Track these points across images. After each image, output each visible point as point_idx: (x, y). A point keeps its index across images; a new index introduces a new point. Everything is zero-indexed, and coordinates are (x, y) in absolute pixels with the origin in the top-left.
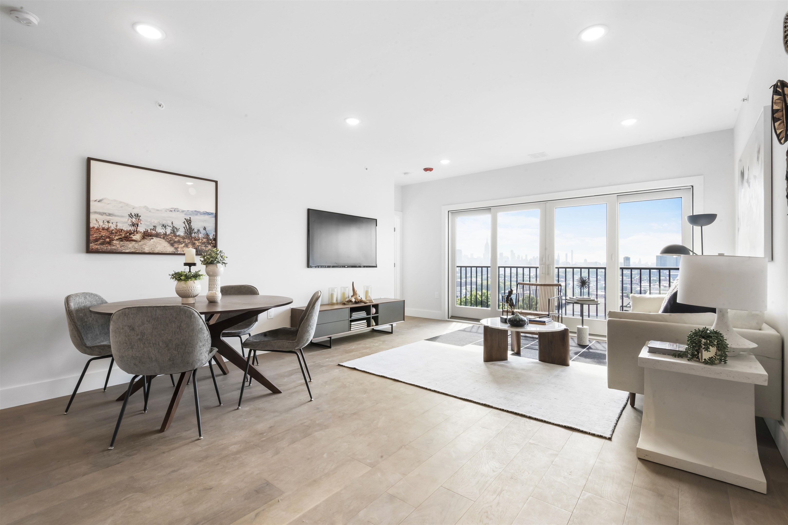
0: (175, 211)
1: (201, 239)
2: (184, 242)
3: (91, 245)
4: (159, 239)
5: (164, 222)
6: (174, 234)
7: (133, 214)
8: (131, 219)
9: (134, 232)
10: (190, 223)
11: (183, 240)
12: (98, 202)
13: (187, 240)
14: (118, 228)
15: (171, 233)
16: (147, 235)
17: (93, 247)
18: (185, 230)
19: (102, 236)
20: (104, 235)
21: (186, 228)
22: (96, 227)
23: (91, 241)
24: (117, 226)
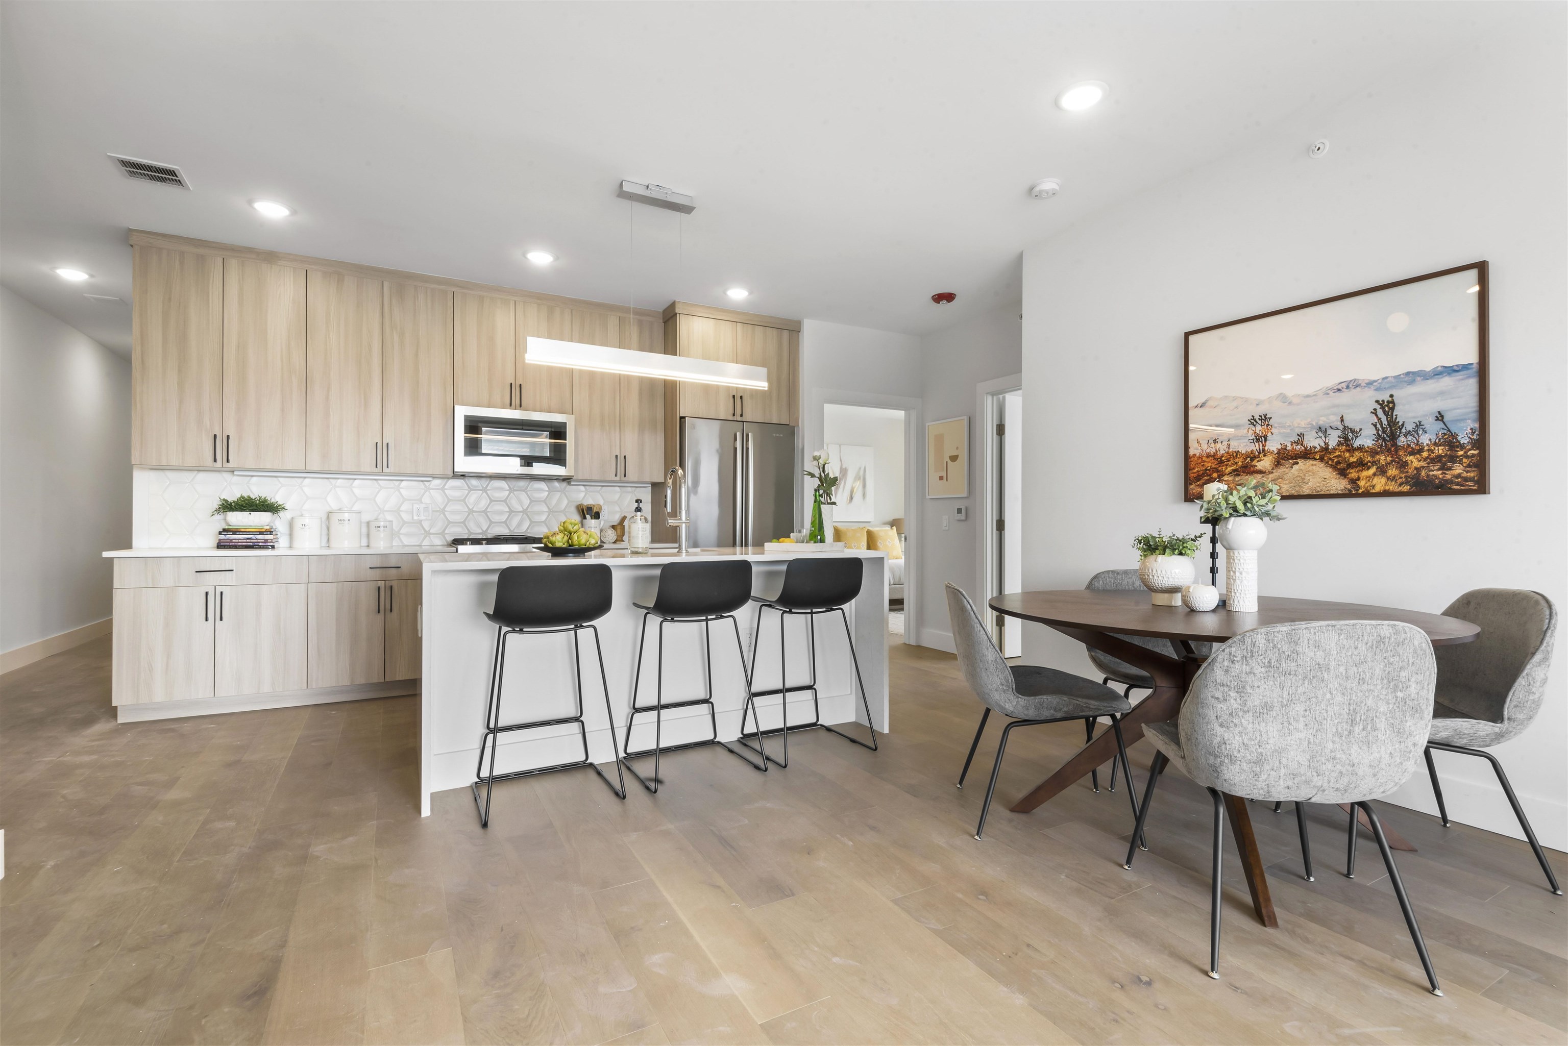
0: (1348, 387)
1: (1426, 448)
2: (1374, 463)
3: (1190, 487)
4: (1311, 462)
5: (1323, 421)
6: (1348, 445)
7: (1257, 417)
8: (1254, 429)
9: (1259, 453)
10: (1393, 409)
11: (1373, 457)
12: (1201, 407)
13: (1383, 458)
14: (1231, 450)
15: (1340, 444)
16: (1284, 457)
17: (1194, 491)
18: (1377, 430)
19: (1206, 470)
20: (1209, 468)
21: (1378, 426)
22: (1198, 455)
23: (1191, 481)
24: (1229, 445)
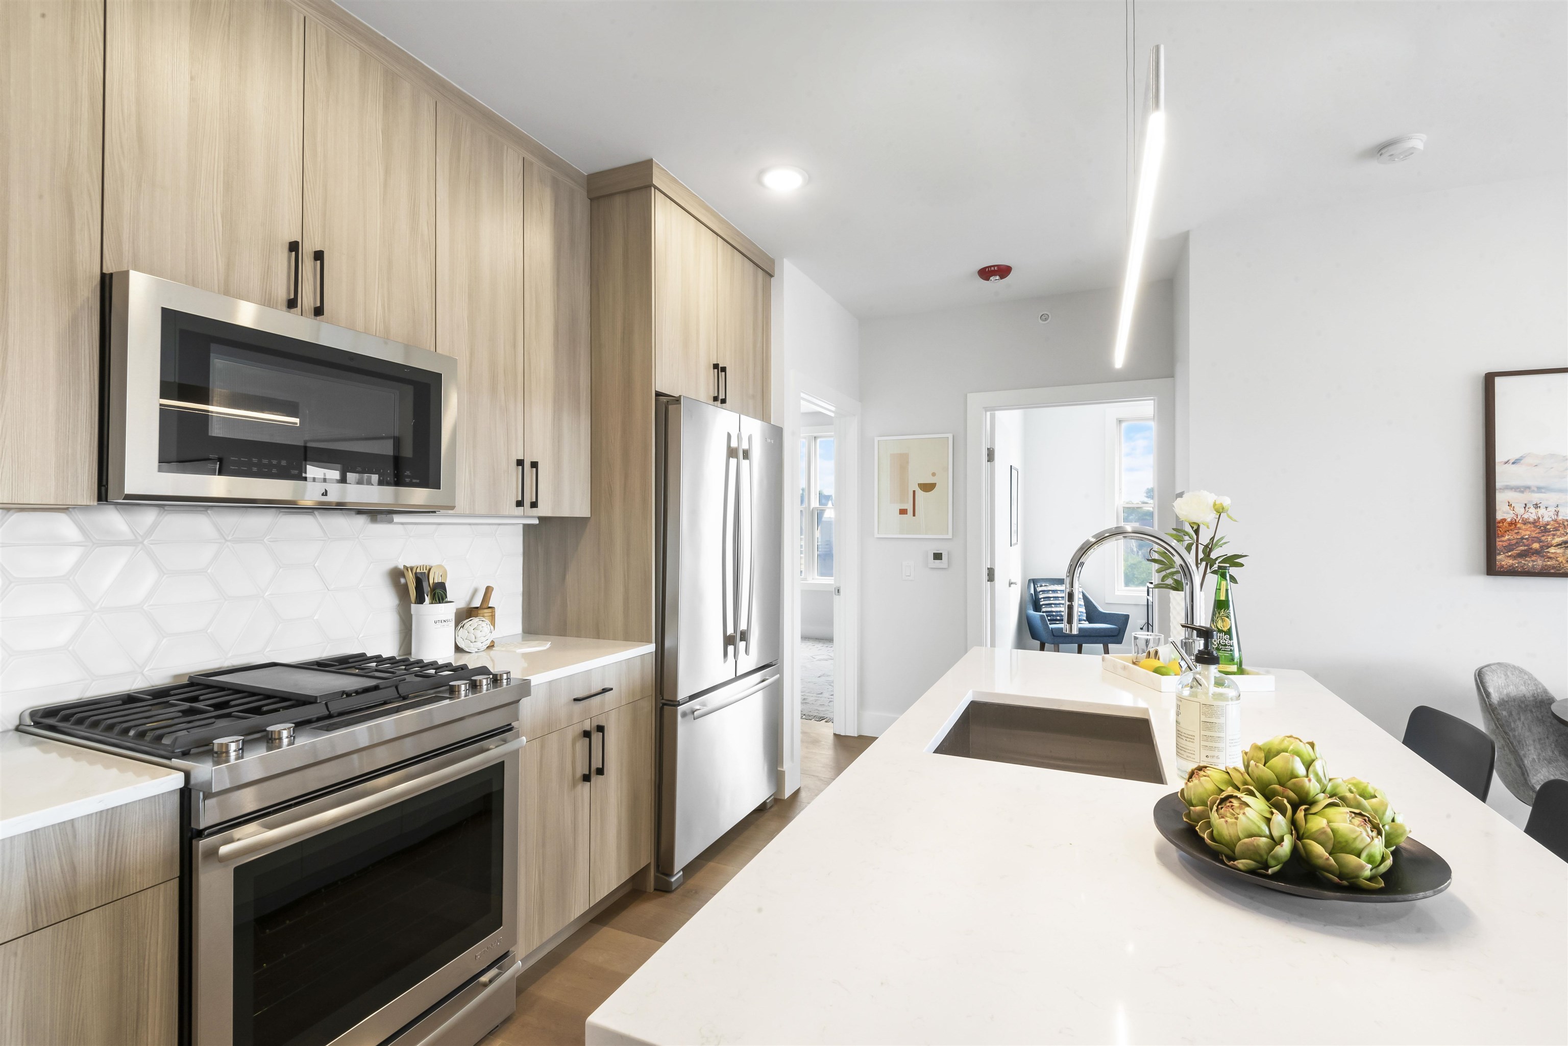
3: (1498, 557)
12: (1513, 463)
14: (1560, 518)
17: (1503, 563)
19: (1522, 538)
20: (1527, 537)
22: (1509, 520)
23: (1498, 550)
24: (1557, 513)
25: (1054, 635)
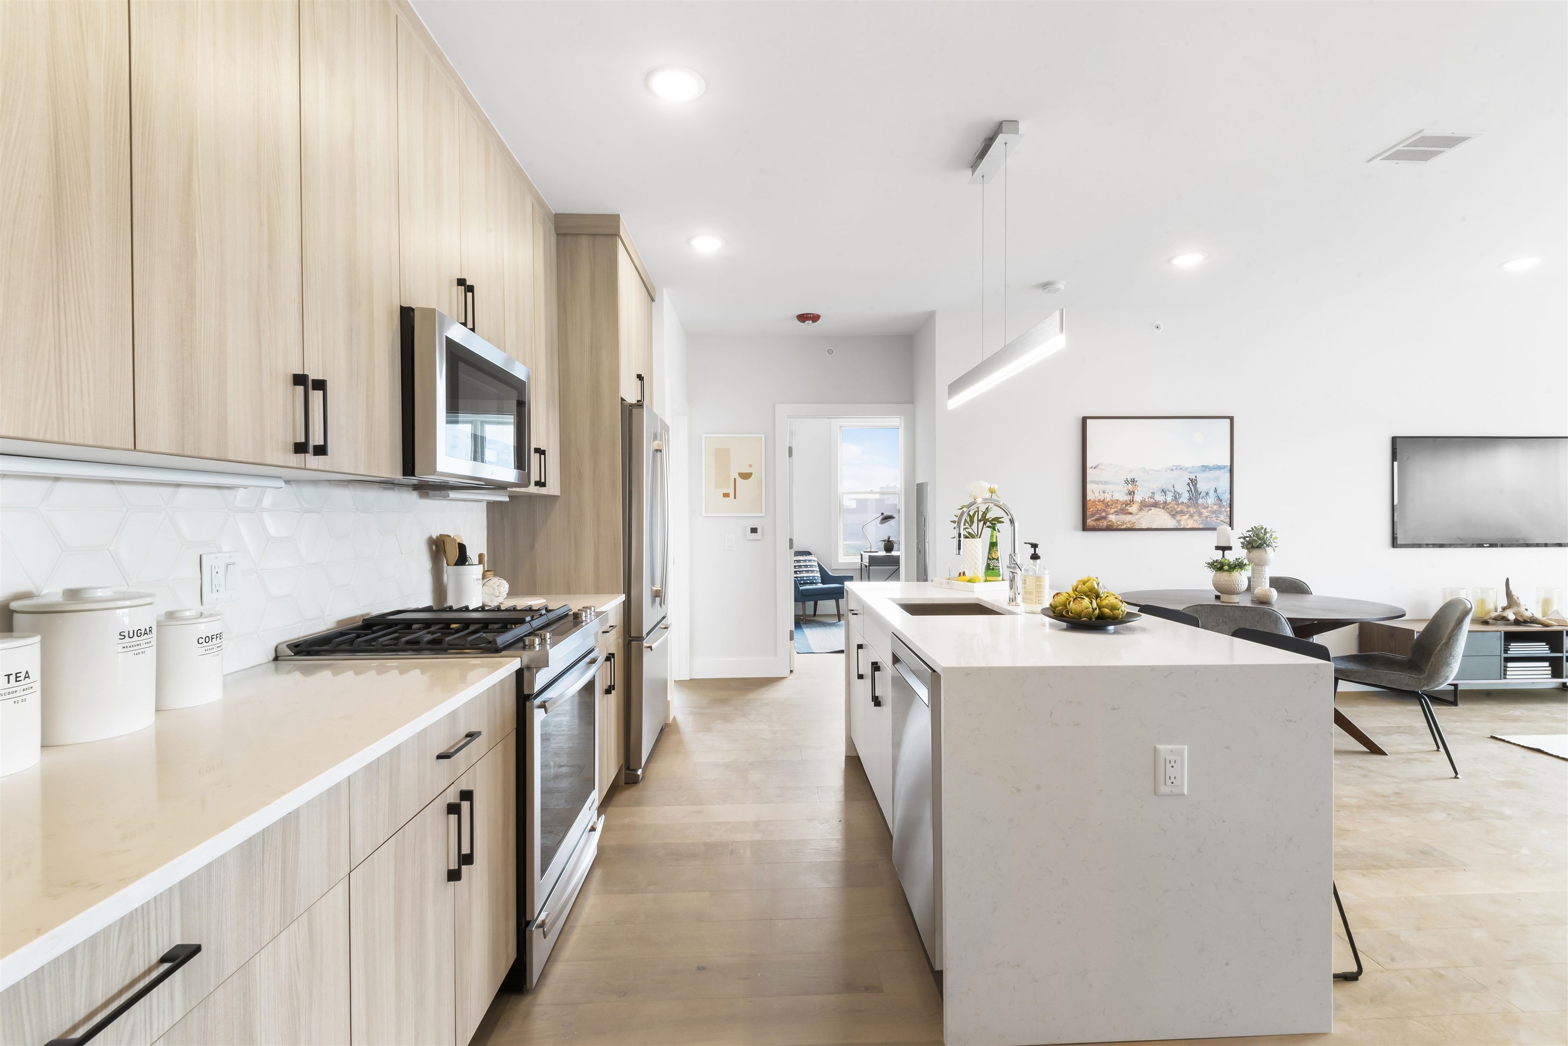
0: (1176, 469)
1: (1210, 506)
2: (1188, 512)
3: (1088, 521)
4: (1158, 509)
5: (1164, 487)
6: (1176, 501)
7: (1129, 480)
8: (1127, 486)
9: (1130, 502)
10: (1196, 484)
11: (1187, 508)
12: (1094, 468)
13: (1192, 509)
14: (1114, 498)
15: (1172, 499)
16: (1144, 505)
17: (1089, 524)
18: (1190, 494)
19: (1098, 510)
20: (1100, 509)
21: (1190, 492)
22: (1092, 500)
23: (1087, 517)
24: (1112, 495)
25: (803, 595)
